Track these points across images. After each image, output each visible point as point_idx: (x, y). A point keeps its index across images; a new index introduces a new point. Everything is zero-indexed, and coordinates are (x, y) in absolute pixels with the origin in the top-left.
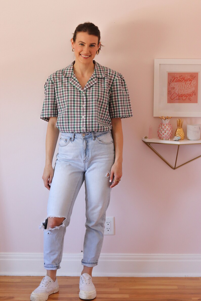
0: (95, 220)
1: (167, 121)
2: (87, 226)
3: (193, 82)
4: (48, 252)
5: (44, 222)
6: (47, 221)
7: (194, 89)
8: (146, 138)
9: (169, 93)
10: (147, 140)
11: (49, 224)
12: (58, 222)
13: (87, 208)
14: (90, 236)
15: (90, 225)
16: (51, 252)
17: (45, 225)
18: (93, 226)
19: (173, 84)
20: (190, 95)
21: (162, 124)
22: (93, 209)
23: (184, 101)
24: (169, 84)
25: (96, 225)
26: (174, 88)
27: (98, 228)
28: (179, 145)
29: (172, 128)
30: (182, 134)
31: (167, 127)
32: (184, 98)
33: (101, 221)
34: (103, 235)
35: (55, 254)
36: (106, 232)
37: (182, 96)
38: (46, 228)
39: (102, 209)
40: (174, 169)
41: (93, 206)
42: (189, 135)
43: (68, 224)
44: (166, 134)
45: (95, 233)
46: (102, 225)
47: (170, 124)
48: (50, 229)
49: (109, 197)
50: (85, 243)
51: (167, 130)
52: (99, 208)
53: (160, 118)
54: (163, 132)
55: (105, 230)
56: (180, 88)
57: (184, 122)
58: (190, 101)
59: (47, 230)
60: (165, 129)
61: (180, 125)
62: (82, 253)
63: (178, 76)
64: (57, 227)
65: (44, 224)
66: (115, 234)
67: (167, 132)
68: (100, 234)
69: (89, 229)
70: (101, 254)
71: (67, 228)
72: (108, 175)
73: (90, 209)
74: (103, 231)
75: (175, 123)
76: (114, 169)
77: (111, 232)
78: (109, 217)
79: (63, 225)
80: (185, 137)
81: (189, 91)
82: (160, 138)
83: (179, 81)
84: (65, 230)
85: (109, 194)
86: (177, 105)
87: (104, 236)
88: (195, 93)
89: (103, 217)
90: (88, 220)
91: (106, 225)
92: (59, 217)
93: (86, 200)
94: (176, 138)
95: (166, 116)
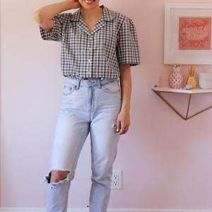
0: (102, 174)
1: (178, 69)
2: (93, 180)
3: (206, 28)
4: (52, 207)
5: (48, 175)
6: (50, 174)
7: (206, 35)
8: (156, 86)
9: (181, 39)
10: (157, 89)
11: (53, 178)
12: (62, 175)
13: (93, 160)
14: (96, 190)
15: (96, 179)
16: (55, 207)
17: (49, 179)
18: (99, 180)
19: (184, 30)
20: (202, 41)
21: (172, 72)
22: (99, 162)
23: (196, 48)
24: (181, 29)
25: (102, 179)
26: (185, 34)
27: (105, 182)
28: (191, 94)
29: (183, 76)
30: (194, 82)
31: (178, 75)
32: (196, 44)
33: (108, 175)
34: (109, 190)
35: (59, 209)
36: (113, 186)
37: (194, 42)
38: (49, 182)
39: (108, 162)
40: (186, 119)
41: (99, 158)
42: (202, 84)
43: (72, 177)
44: (177, 82)
45: (102, 188)
46: (109, 179)
47: (181, 72)
48: (54, 183)
49: (116, 149)
50: (90, 198)
51: (178, 79)
52: (106, 161)
53: (171, 66)
54: (174, 80)
55: (112, 184)
56: (191, 34)
57: (197, 71)
58: (203, 47)
59: (50, 184)
60: (176, 78)
61: (192, 73)
62: (88, 209)
63: (190, 21)
64: (61, 182)
65: (47, 178)
66: (122, 188)
67: (178, 80)
68: (107, 188)
69: (95, 183)
70: (108, 209)
71: (72, 182)
72: (115, 126)
73: (96, 162)
74: (110, 185)
75: (187, 70)
76: (121, 117)
77: (119, 186)
78: (116, 171)
79: (68, 179)
80: (198, 86)
81: (202, 37)
82: (171, 87)
83: (191, 26)
84: (69, 184)
85: (116, 146)
86: (188, 52)
87: (111, 191)
88: (208, 39)
89: (109, 170)
90: (94, 174)
91: (113, 178)
92: (64, 170)
93: (92, 152)
94: (188, 87)
95: (177, 63)
